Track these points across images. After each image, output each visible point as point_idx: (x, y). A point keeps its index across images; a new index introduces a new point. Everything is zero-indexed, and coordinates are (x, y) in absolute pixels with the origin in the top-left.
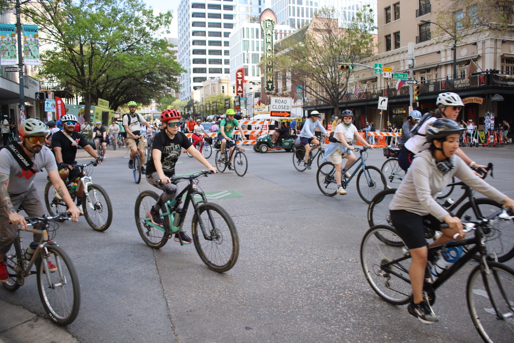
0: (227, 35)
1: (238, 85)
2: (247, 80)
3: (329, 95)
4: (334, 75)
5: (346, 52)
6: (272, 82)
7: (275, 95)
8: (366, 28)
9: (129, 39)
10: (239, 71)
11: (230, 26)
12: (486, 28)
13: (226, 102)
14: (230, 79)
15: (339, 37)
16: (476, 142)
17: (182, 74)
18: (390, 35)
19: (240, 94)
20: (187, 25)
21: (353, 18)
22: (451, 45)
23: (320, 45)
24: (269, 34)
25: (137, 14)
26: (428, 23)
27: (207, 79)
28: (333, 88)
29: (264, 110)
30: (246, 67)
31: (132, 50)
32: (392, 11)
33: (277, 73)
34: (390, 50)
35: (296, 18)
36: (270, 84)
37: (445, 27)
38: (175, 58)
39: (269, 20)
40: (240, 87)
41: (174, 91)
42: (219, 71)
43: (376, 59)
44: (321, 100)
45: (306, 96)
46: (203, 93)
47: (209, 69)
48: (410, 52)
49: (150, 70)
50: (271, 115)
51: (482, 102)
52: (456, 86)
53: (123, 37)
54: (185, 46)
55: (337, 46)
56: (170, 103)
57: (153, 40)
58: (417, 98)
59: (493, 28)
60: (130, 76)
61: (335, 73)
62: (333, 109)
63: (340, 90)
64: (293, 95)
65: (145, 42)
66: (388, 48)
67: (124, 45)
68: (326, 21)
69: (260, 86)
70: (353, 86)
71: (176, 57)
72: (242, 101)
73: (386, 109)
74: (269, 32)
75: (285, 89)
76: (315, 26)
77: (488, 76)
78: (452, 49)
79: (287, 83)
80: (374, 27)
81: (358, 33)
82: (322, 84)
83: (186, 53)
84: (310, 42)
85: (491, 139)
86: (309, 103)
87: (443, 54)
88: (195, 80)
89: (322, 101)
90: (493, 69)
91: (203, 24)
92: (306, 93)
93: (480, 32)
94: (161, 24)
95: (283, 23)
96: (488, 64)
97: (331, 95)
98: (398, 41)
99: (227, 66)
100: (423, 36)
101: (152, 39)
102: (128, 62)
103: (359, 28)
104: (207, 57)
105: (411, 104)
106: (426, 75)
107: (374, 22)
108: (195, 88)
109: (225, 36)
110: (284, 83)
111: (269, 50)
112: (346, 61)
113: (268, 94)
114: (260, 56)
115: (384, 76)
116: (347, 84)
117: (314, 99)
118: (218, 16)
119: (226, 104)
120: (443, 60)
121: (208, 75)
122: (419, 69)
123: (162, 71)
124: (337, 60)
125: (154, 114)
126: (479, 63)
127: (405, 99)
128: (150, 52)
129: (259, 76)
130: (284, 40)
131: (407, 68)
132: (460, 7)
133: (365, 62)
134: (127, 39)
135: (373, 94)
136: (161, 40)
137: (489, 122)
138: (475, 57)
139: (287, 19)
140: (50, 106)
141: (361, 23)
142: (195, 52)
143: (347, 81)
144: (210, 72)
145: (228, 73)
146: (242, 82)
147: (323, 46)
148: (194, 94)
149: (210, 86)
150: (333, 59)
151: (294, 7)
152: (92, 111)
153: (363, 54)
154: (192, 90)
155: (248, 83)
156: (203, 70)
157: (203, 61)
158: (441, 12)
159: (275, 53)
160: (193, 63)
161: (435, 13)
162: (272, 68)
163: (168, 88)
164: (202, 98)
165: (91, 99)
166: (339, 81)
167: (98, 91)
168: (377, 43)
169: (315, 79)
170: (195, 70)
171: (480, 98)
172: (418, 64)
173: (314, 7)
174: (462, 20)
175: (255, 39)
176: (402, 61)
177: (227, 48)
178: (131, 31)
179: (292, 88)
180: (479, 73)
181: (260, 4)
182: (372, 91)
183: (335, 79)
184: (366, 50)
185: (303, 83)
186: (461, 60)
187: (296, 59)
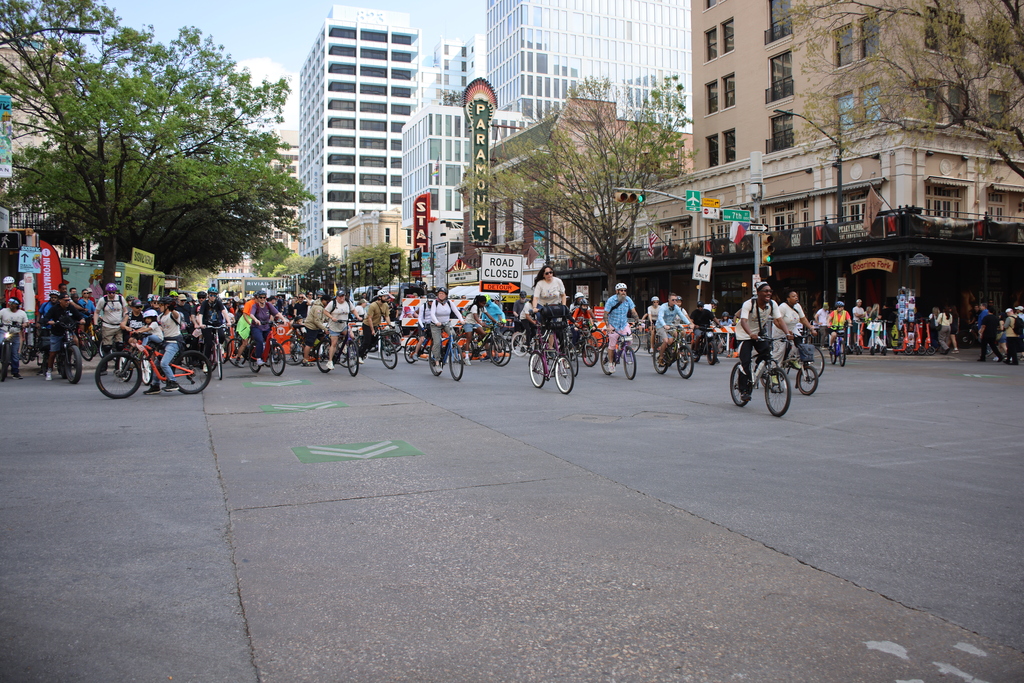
0: (397, 127)
1: (417, 227)
2: (437, 217)
3: (598, 249)
4: (606, 210)
5: (632, 167)
6: (485, 223)
7: (490, 249)
8: (670, 120)
9: (200, 130)
10: (420, 199)
11: (405, 110)
12: (897, 128)
13: (394, 261)
14: (402, 213)
15: (618, 136)
16: (881, 345)
17: (305, 204)
18: (716, 137)
19: (421, 245)
20: (319, 106)
21: (646, 101)
22: (832, 157)
23: (580, 151)
24: (481, 128)
25: (217, 81)
26: (788, 115)
27: (357, 213)
28: (605, 236)
29: (469, 278)
30: (433, 192)
31: (204, 152)
32: (719, 91)
33: (495, 203)
34: (717, 164)
35: (534, 97)
36: (481, 227)
37: (822, 123)
38: (293, 170)
39: (481, 101)
40: (421, 231)
41: (289, 236)
42: (381, 198)
43: (690, 182)
44: (581, 260)
45: (552, 251)
46: (347, 243)
47: (361, 193)
48: (754, 170)
49: (240, 194)
50: (483, 290)
51: (891, 267)
52: (842, 237)
53: (188, 127)
54: (313, 146)
55: (613, 154)
56: (281, 261)
57: (249, 135)
58: (768, 259)
59: (908, 127)
60: (201, 204)
61: (610, 208)
62: (605, 279)
63: (619, 241)
64: (525, 249)
65: (233, 138)
66: (713, 161)
67: (190, 143)
68: (593, 106)
69: (462, 231)
70: (645, 235)
71: (294, 168)
72: (425, 260)
73: (708, 279)
74: (481, 124)
75: (510, 237)
76: (571, 114)
77: (901, 218)
78: (834, 166)
79: (515, 225)
80: (685, 119)
81: (653, 129)
82: (584, 230)
83: (314, 162)
84: (562, 146)
85: (910, 339)
86: (558, 265)
87: (817, 174)
88: (332, 214)
89: (584, 261)
90: (910, 206)
91: (351, 105)
92: (552, 246)
93: (885, 135)
94: (266, 105)
95: (508, 108)
96: (902, 195)
97: (602, 251)
98: (732, 149)
99: (398, 190)
100: (780, 139)
101: (247, 132)
102: (195, 178)
103: (658, 121)
104: (358, 170)
105: (757, 270)
106: (785, 214)
107: (686, 109)
108: (331, 231)
109: (393, 130)
110: (510, 226)
111: (481, 159)
112: (632, 185)
113: (478, 245)
114: (463, 171)
115: (704, 216)
116: (632, 229)
117: (568, 257)
118: (382, 90)
119: (392, 264)
120: (818, 186)
121: (358, 206)
122: (772, 202)
123: (265, 195)
124: (614, 181)
125: (246, 281)
126: (886, 193)
127: (746, 261)
128: (241, 157)
129: (459, 210)
130: (509, 141)
131: (749, 200)
132: (847, 86)
133: (669, 187)
134: (194, 130)
135: (684, 250)
136: (264, 135)
137: (906, 306)
138: (877, 182)
139: (517, 99)
140: (29, 261)
141: (661, 112)
142: (332, 160)
143: (633, 224)
144: (362, 201)
145: (399, 202)
146: (425, 221)
147: (587, 155)
148: (329, 243)
149: (362, 227)
150: (606, 179)
151: (530, 78)
152: (118, 274)
153: (664, 171)
154: (326, 234)
155: (437, 223)
156: (348, 197)
157: (349, 178)
158: (813, 95)
159: (493, 166)
160: (329, 181)
161: (801, 96)
162: (486, 194)
163: (276, 230)
164: (346, 252)
165: (117, 251)
166: (617, 224)
167: (133, 232)
168: (692, 150)
169: (570, 218)
170: (332, 196)
171: (888, 261)
172: (771, 192)
173: (569, 79)
174: (851, 112)
175: (453, 138)
176: (740, 187)
177: (397, 154)
178: (204, 115)
179: (525, 235)
180: (886, 213)
181: (464, 69)
182: (681, 244)
183: (610, 219)
184: (670, 164)
185: (547, 227)
186: (851, 187)
187: (533, 179)
